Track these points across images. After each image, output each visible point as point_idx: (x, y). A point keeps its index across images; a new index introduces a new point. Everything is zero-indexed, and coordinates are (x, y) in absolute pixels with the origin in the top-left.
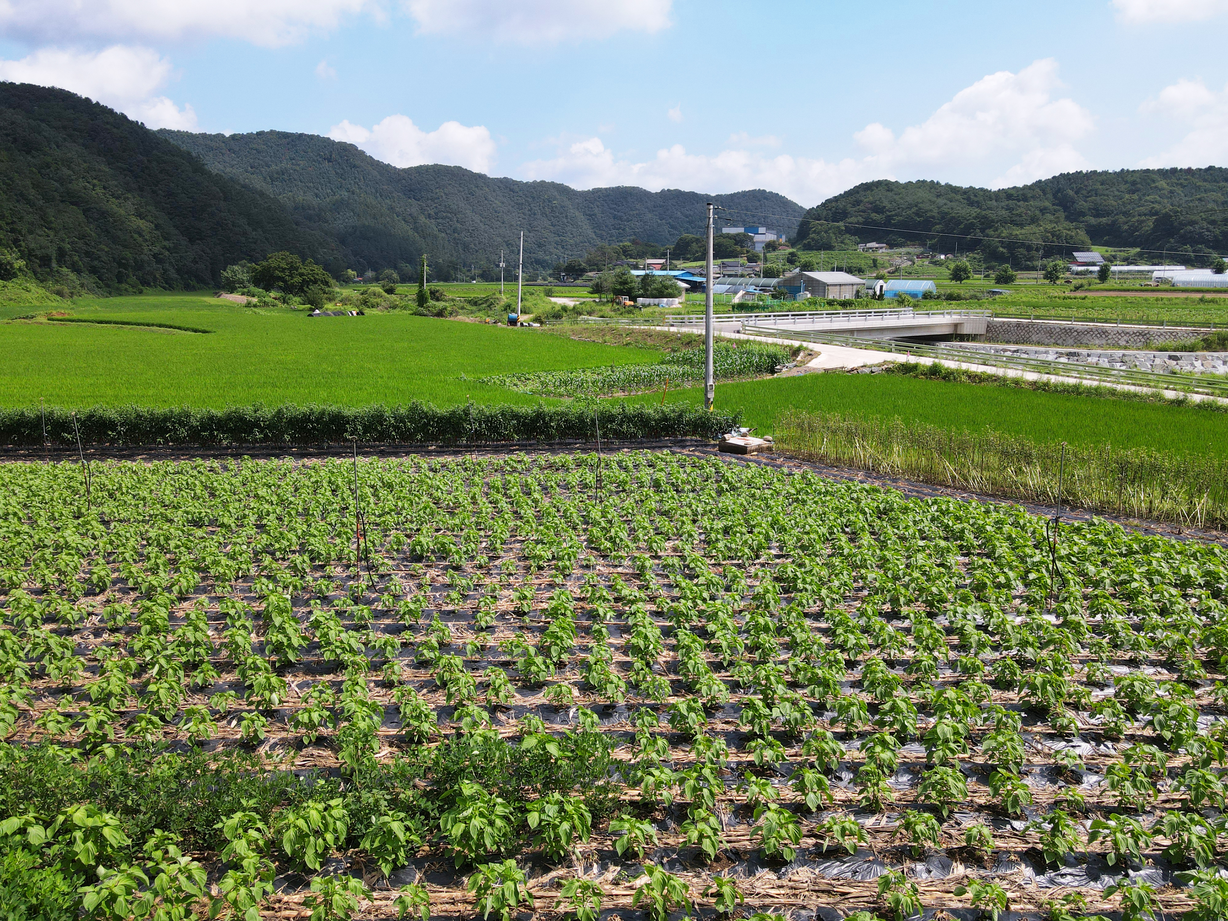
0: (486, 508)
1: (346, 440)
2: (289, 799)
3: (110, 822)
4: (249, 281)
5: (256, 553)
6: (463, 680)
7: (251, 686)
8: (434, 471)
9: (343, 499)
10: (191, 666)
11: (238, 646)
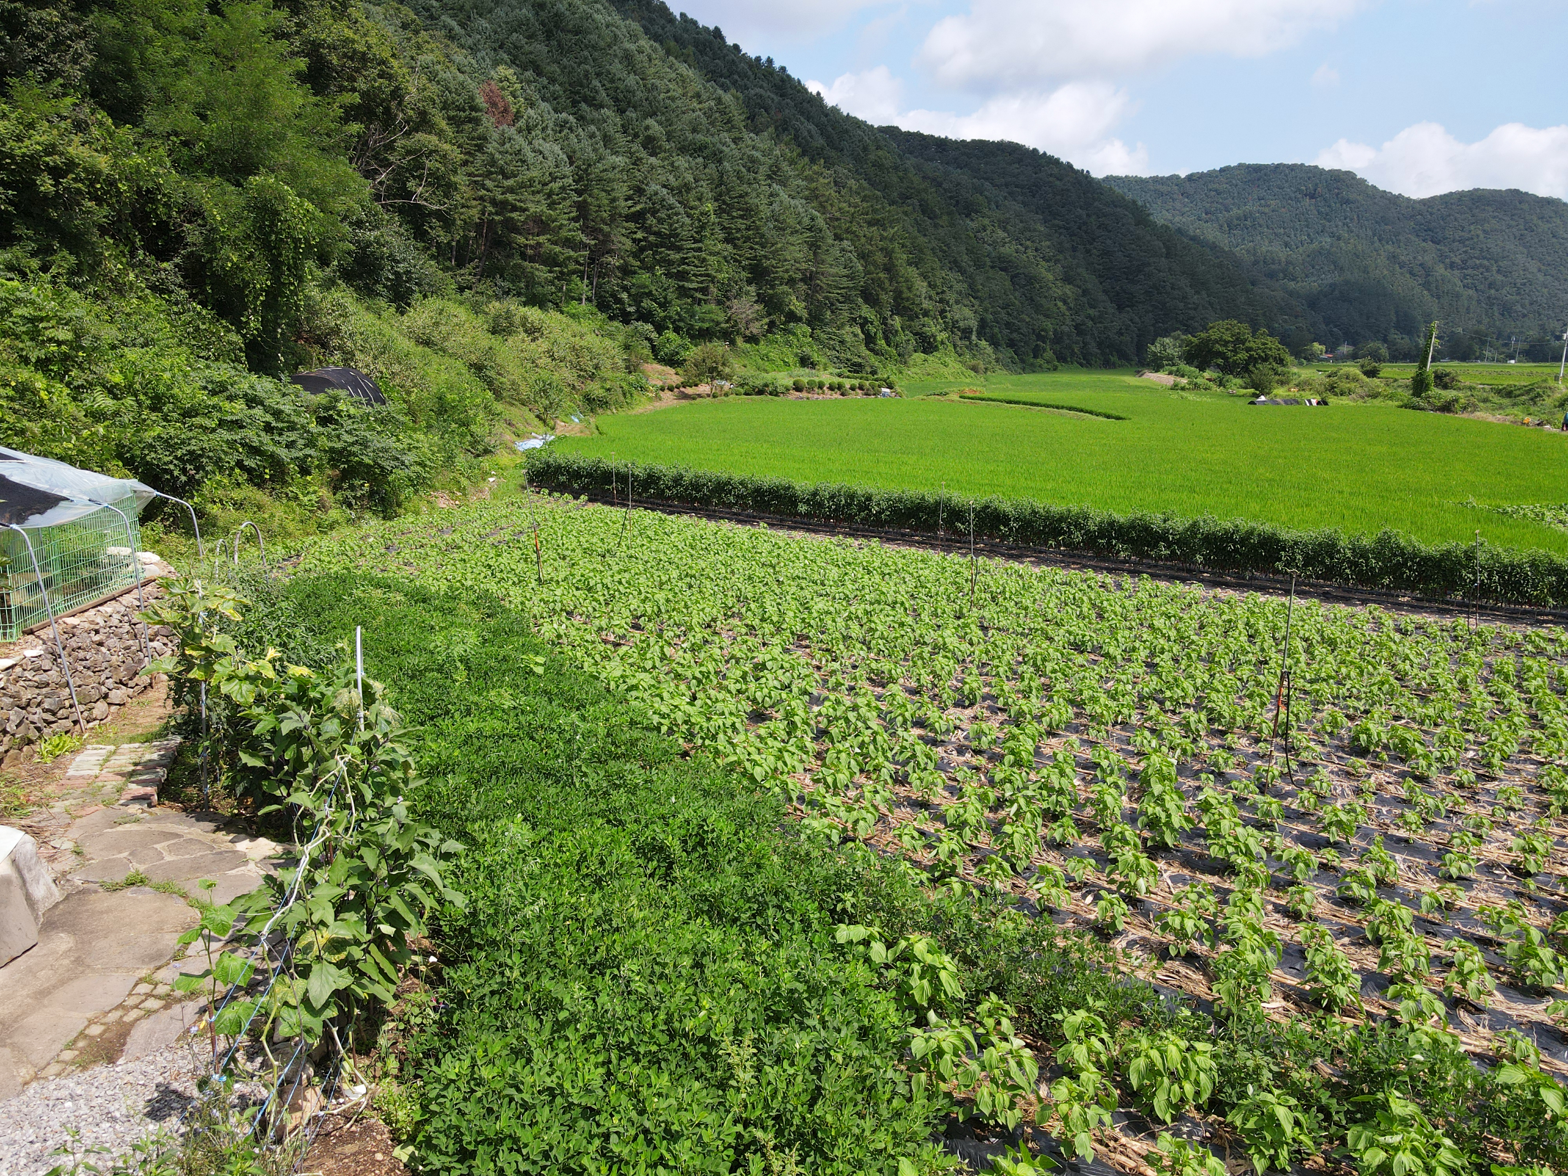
0: (1484, 701)
1: (1277, 572)
2: (1142, 1017)
3: (948, 966)
4: (1180, 358)
5: (1141, 698)
6: (1410, 944)
7: (1115, 861)
8: (1404, 633)
9: (1263, 650)
10: (1052, 816)
11: (1106, 807)
